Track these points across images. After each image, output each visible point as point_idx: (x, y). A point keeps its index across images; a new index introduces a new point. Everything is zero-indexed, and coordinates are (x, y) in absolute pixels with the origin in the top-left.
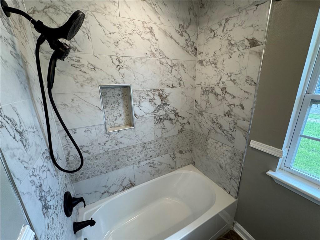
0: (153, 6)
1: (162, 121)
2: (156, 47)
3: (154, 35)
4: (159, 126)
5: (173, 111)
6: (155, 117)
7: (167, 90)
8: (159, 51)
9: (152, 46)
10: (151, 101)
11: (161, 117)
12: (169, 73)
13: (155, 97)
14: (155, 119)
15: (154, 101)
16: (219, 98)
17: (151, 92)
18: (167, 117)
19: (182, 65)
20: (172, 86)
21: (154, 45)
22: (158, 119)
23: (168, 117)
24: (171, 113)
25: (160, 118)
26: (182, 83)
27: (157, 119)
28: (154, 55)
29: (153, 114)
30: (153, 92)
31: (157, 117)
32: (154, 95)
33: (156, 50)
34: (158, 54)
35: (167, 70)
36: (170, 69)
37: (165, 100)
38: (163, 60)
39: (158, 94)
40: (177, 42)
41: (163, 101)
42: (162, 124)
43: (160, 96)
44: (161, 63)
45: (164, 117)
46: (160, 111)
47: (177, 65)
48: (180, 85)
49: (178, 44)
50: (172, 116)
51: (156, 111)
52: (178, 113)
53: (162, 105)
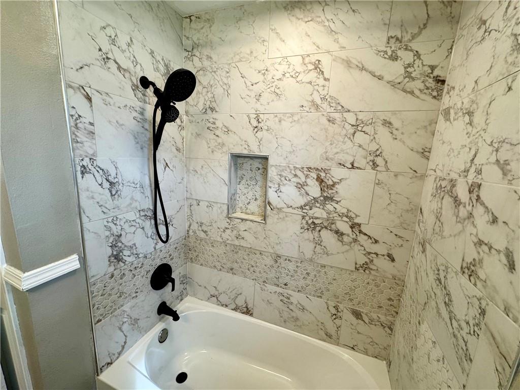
0: (327, 24)
1: (318, 229)
2: (323, 93)
3: (323, 72)
4: (309, 235)
5: (347, 216)
6: (303, 217)
7: (338, 173)
8: (329, 100)
9: (315, 92)
10: (300, 186)
11: (317, 221)
12: (346, 139)
13: (309, 181)
14: (304, 222)
15: (305, 187)
16: (461, 214)
17: (303, 172)
18: (329, 225)
19: (387, 123)
20: (350, 166)
21: (320, 89)
22: (310, 222)
23: (333, 226)
24: (340, 218)
25: (313, 222)
26: (379, 161)
27: (307, 223)
28: (317, 107)
29: (299, 210)
30: (305, 172)
31: (307, 218)
32: (307, 176)
33: (323, 99)
34: (325, 105)
35: (344, 132)
36: (352, 131)
37: (330, 191)
38: (337, 116)
39: (316, 177)
40: (377, 74)
41: (324, 191)
42: (316, 234)
43: (320, 180)
44: (331, 121)
45: (322, 223)
46: (315, 209)
47: (371, 124)
48: (375, 165)
49: (380, 78)
50: (344, 227)
51: (307, 207)
52: (359, 225)
53: (322, 198)
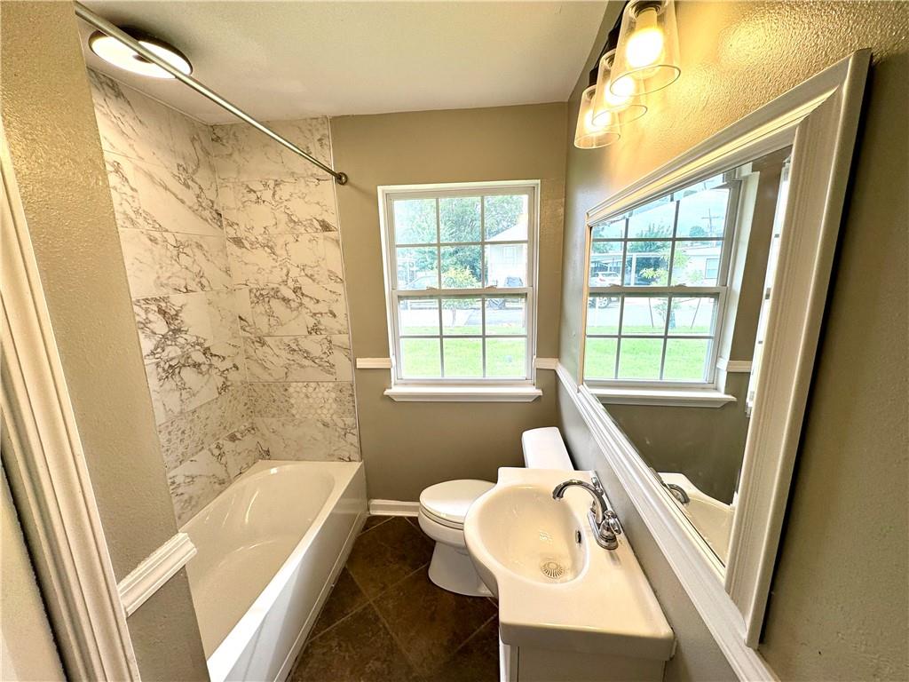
0: (113, 119)
1: (177, 370)
2: (136, 205)
3: (126, 179)
4: (170, 384)
5: (198, 344)
6: (158, 365)
7: (177, 300)
8: (143, 214)
9: (124, 202)
10: (142, 326)
11: (173, 363)
12: (174, 262)
13: (152, 317)
14: (160, 370)
15: (149, 325)
16: (292, 306)
17: (140, 306)
18: (186, 362)
19: (199, 246)
20: (185, 290)
21: (130, 199)
22: (166, 366)
23: (190, 360)
24: (193, 349)
25: (170, 366)
26: (204, 281)
27: (164, 369)
28: (133, 222)
29: (151, 357)
30: (144, 306)
31: (162, 364)
32: (147, 311)
33: (137, 212)
34: (141, 220)
35: (169, 254)
36: (175, 253)
37: (176, 322)
38: (157, 235)
39: (157, 309)
40: (180, 197)
41: (170, 323)
42: (177, 378)
43: (162, 312)
44: (154, 240)
45: (179, 362)
46: (168, 349)
47: (188, 246)
48: (203, 287)
49: (183, 202)
50: (198, 357)
51: (159, 350)
52: (208, 348)
53: (171, 333)
